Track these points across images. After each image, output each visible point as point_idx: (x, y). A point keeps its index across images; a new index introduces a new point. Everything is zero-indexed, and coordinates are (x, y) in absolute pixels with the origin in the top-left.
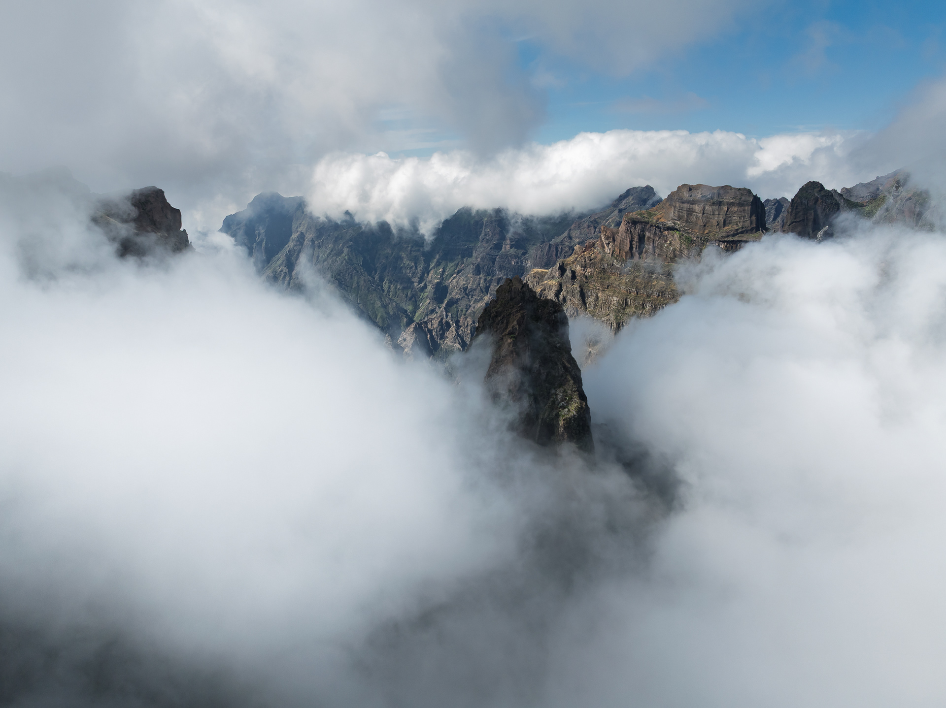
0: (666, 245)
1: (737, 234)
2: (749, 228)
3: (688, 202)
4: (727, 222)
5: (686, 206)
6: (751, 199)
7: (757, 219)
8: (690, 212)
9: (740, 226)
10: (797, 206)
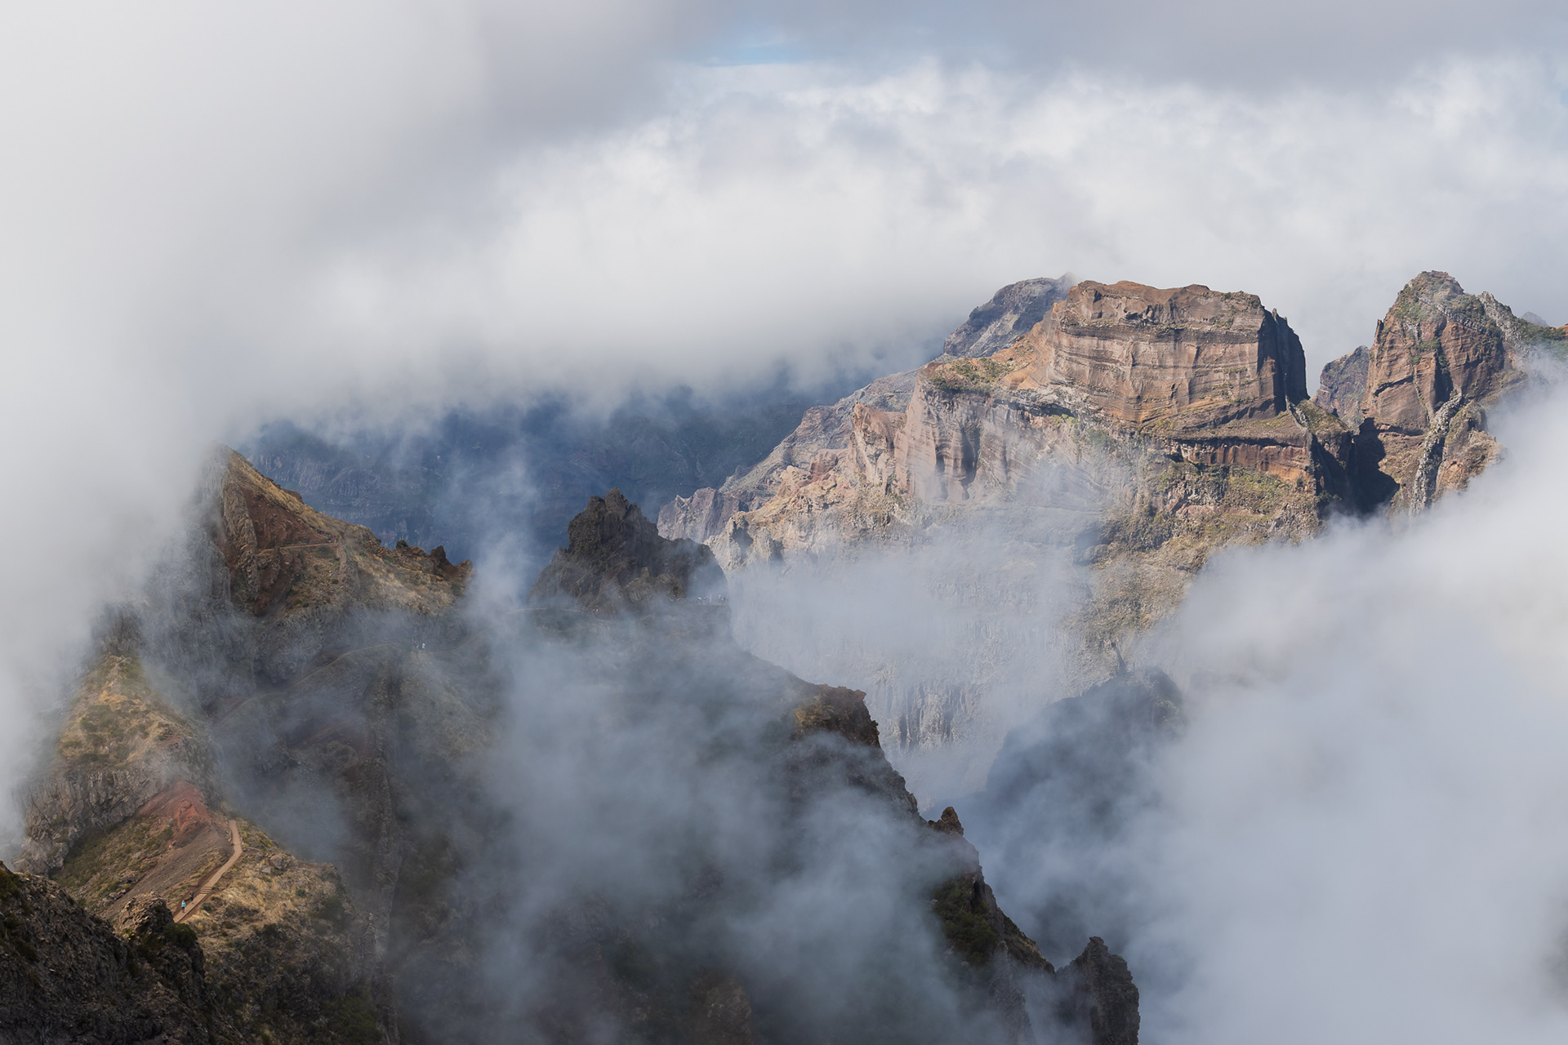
0: (1040, 457)
1: (1226, 420)
2: (1258, 403)
3: (1093, 332)
4: (1198, 388)
5: (1087, 343)
6: (1258, 322)
7: (1278, 379)
8: (1100, 360)
9: (1233, 399)
10: (1392, 342)
